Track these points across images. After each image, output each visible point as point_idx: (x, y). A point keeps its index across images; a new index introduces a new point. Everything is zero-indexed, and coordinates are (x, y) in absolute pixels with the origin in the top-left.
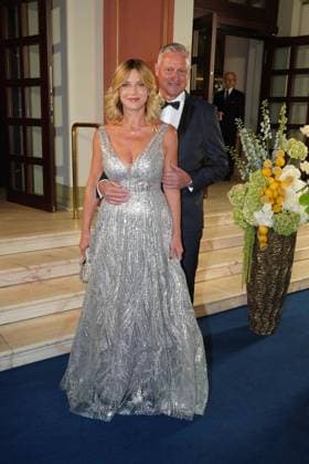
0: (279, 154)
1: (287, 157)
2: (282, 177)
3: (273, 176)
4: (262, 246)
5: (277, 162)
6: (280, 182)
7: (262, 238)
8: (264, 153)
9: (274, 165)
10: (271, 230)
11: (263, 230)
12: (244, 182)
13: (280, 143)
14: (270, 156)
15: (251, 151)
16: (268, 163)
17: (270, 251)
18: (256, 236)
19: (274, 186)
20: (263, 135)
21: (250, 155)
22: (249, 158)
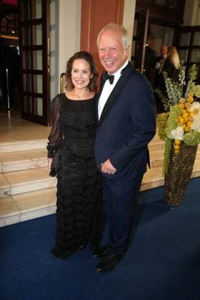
0: (190, 95)
1: (195, 97)
2: (191, 109)
3: (185, 108)
4: (176, 152)
5: (188, 100)
6: (189, 113)
7: (177, 147)
8: (180, 94)
9: (186, 102)
10: (182, 142)
11: (177, 142)
12: (166, 112)
13: (191, 88)
14: (183, 96)
15: (172, 92)
16: (182, 100)
17: (181, 155)
18: (172, 145)
19: (185, 115)
20: (180, 82)
21: (171, 95)
22: (170, 97)
